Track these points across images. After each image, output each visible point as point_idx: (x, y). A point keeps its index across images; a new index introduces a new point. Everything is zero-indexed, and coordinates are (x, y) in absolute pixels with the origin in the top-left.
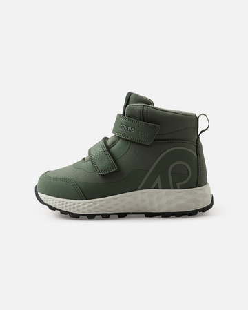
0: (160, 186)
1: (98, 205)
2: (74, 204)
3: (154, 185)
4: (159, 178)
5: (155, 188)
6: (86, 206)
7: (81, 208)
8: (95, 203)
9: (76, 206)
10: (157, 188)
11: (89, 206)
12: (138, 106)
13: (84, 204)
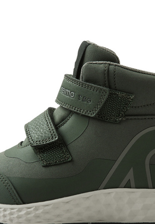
0: (133, 183)
1: (40, 211)
2: (5, 210)
3: (124, 182)
4: (131, 172)
5: (124, 187)
6: (23, 213)
7: (15, 216)
8: (36, 209)
9: (7, 212)
10: (128, 186)
11: (28, 213)
12: (101, 65)
13: (20, 210)
